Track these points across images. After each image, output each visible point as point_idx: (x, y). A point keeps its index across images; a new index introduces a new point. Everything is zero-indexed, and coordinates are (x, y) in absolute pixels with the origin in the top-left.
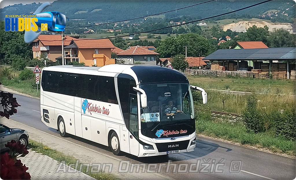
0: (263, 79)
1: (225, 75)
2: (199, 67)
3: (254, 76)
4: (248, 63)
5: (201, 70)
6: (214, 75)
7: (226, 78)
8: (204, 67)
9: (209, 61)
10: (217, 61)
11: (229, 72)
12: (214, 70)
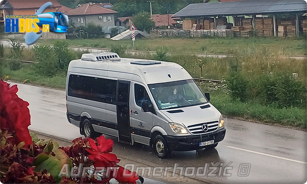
0: (246, 38)
1: (199, 35)
2: (167, 27)
3: (234, 34)
4: (227, 19)
5: (170, 30)
6: (187, 35)
7: (201, 39)
8: (174, 26)
9: (179, 18)
10: (189, 19)
11: (205, 30)
12: (187, 29)
